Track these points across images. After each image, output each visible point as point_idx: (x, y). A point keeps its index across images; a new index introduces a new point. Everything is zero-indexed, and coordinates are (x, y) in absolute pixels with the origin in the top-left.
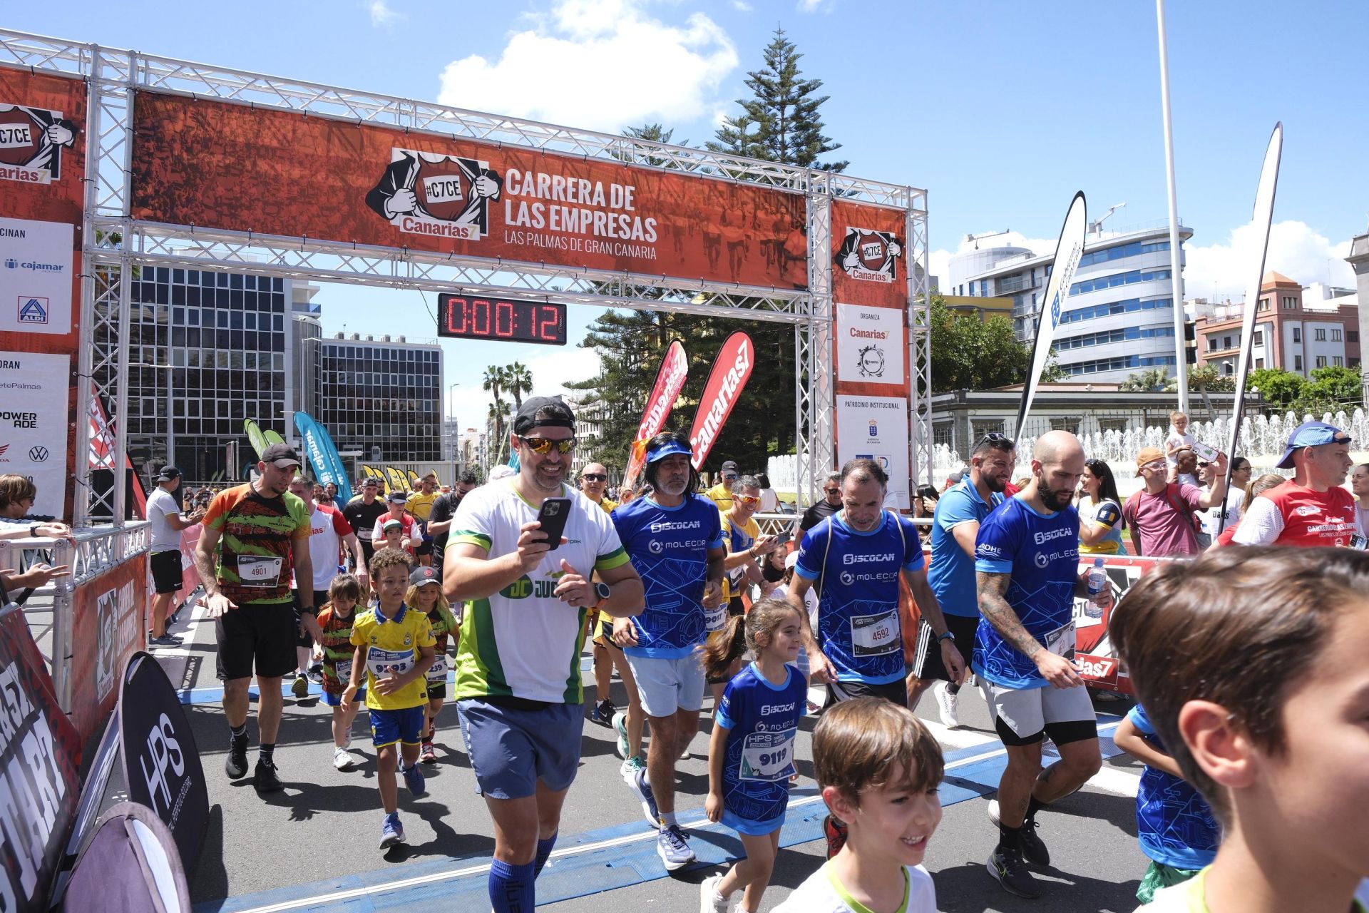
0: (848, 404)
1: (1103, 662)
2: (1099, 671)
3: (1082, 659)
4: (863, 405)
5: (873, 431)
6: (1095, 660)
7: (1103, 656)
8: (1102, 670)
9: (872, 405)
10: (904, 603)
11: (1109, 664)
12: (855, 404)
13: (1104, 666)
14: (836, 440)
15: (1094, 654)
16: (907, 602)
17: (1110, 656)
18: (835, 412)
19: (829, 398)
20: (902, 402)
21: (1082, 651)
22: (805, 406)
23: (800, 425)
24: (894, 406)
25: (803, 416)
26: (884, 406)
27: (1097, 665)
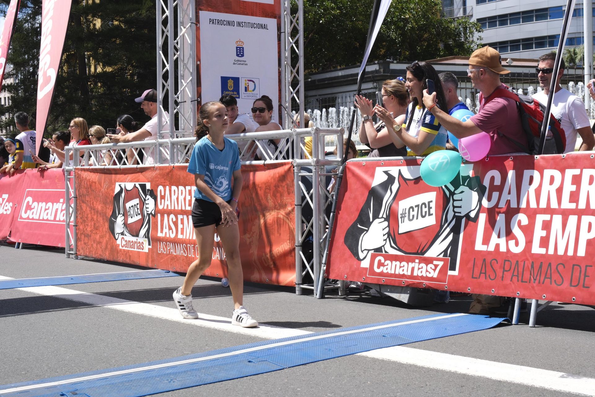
0: (212, 21)
1: (435, 262)
2: (432, 271)
3: (417, 261)
4: (229, 23)
5: (240, 52)
6: (428, 261)
7: (434, 256)
8: (434, 270)
9: (239, 24)
10: (257, 221)
11: (441, 264)
12: (220, 22)
13: (436, 266)
14: (199, 59)
15: (427, 255)
16: (259, 220)
17: (441, 256)
18: (198, 29)
19: (191, 13)
20: (272, 23)
21: (417, 253)
22: (165, 22)
23: (160, 42)
24: (263, 27)
25: (163, 32)
26: (252, 26)
27: (431, 265)
